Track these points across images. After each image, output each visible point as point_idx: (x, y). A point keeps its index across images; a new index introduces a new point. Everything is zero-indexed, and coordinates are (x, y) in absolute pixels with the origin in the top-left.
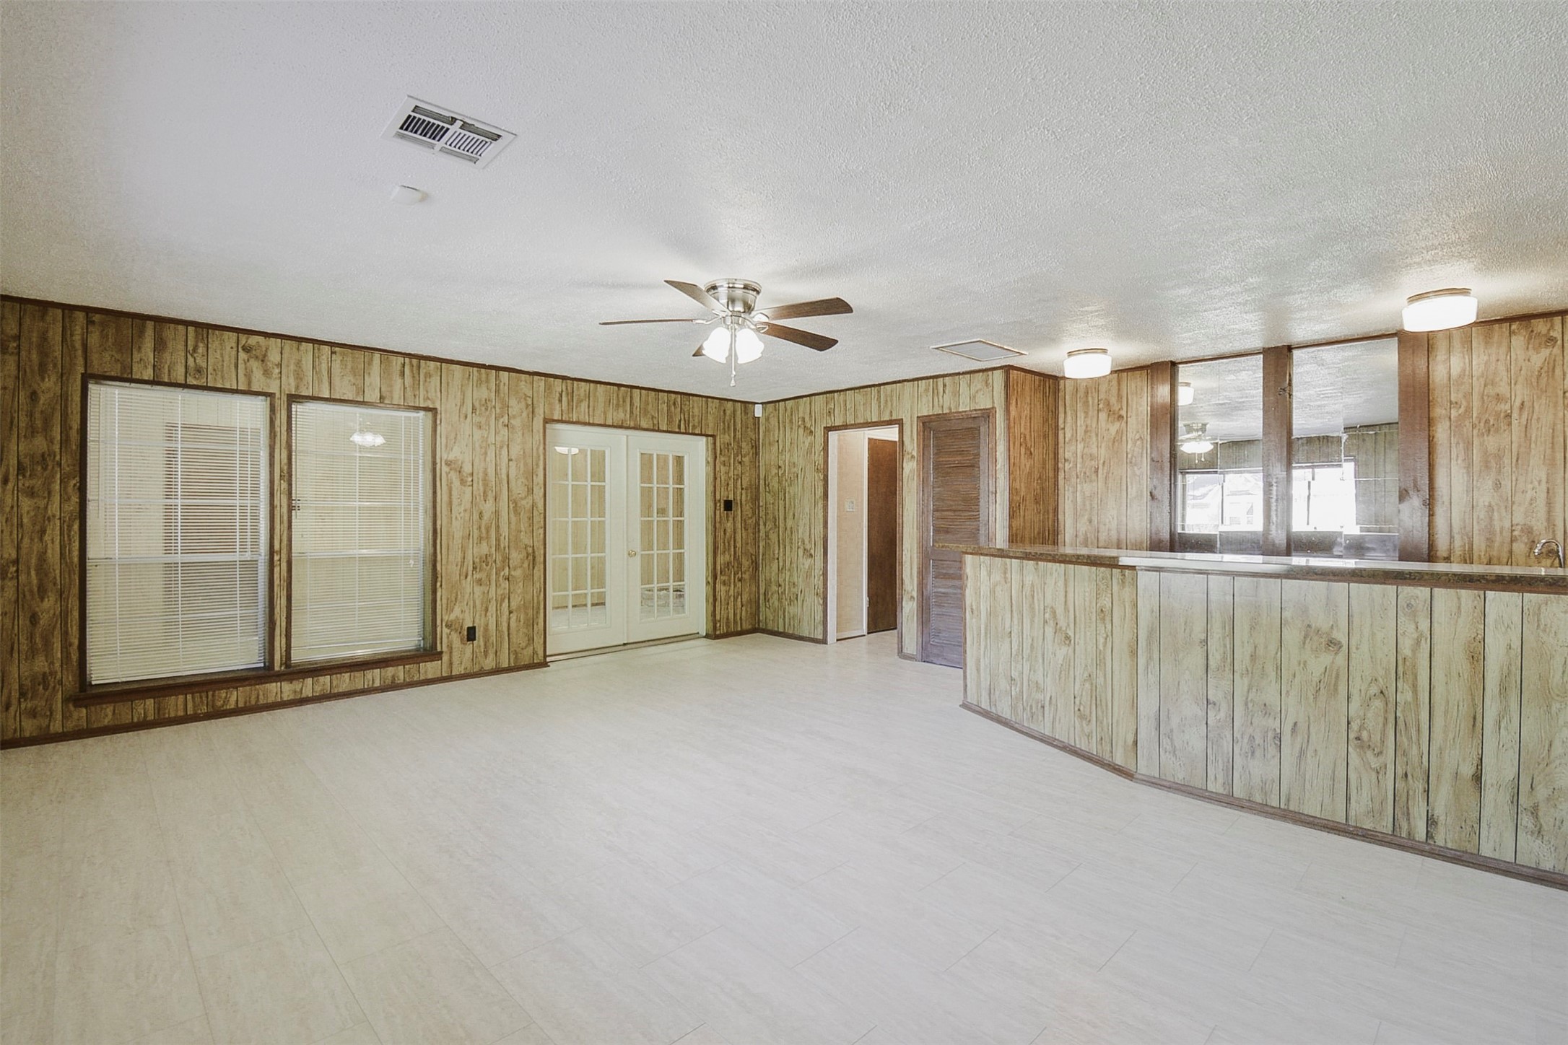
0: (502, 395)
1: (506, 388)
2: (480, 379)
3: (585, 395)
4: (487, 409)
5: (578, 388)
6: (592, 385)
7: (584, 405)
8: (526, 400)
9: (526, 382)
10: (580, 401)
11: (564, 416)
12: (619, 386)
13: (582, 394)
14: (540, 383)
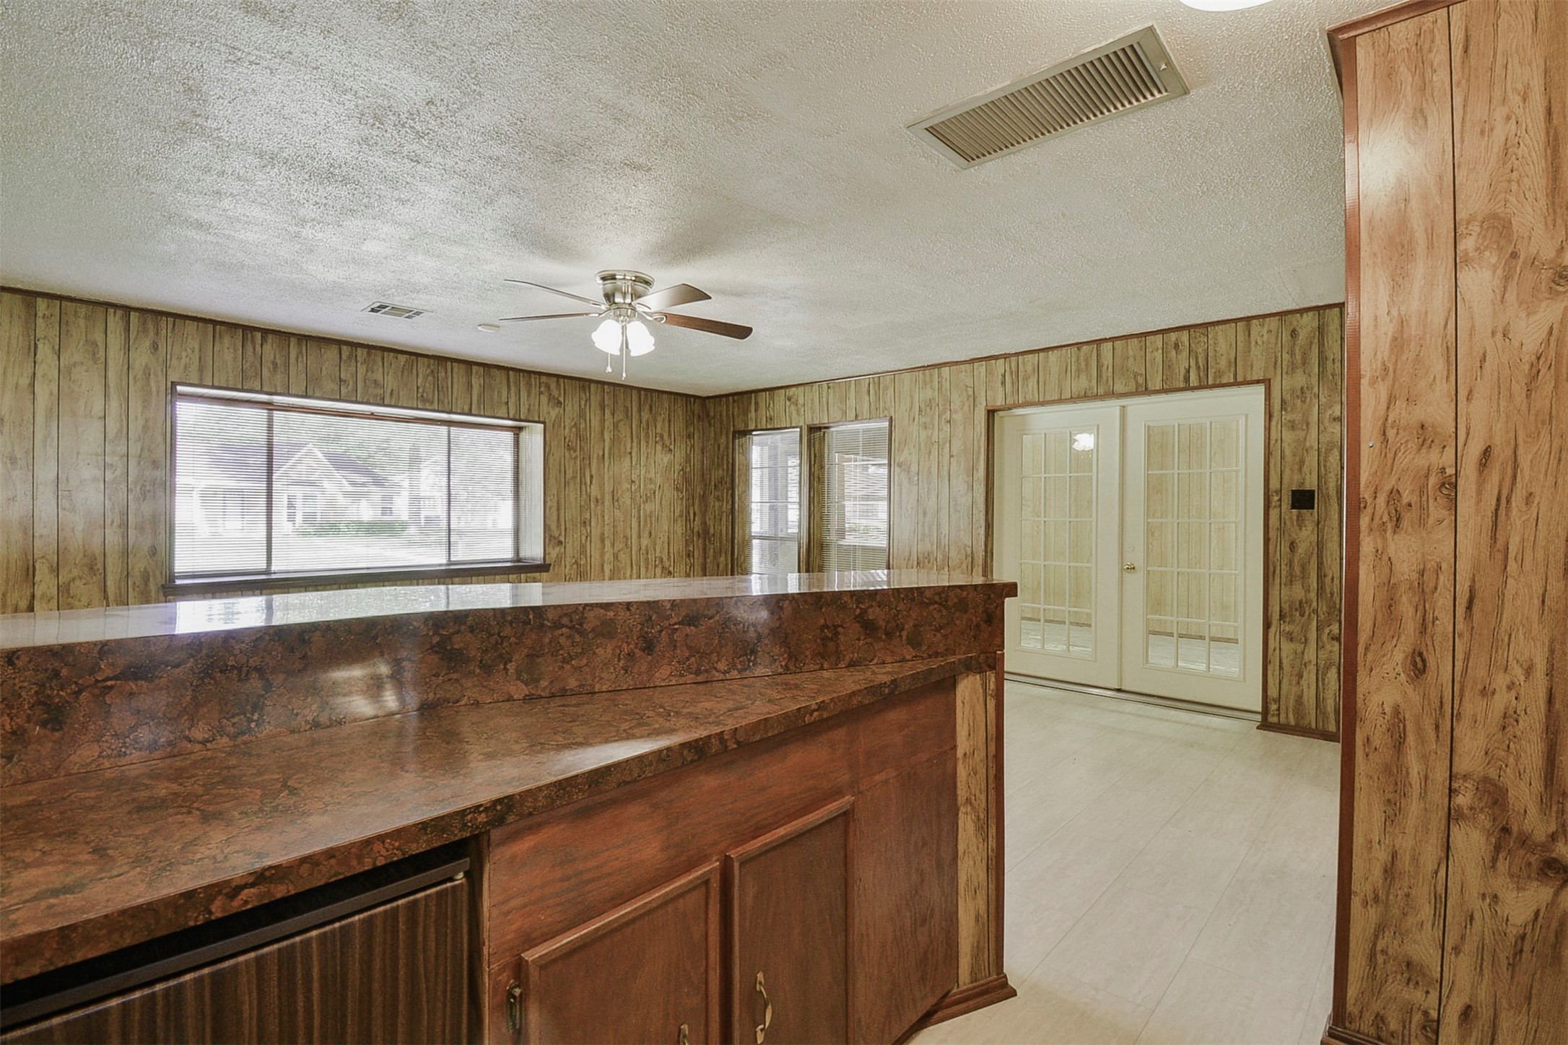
0: (944, 391)
1: (948, 383)
2: (925, 382)
3: (1034, 369)
4: (931, 409)
5: (1024, 363)
6: (1041, 354)
7: (1032, 382)
8: (967, 391)
9: (966, 372)
10: (1026, 378)
11: (1008, 400)
12: (1079, 345)
13: (1029, 368)
14: (981, 368)
